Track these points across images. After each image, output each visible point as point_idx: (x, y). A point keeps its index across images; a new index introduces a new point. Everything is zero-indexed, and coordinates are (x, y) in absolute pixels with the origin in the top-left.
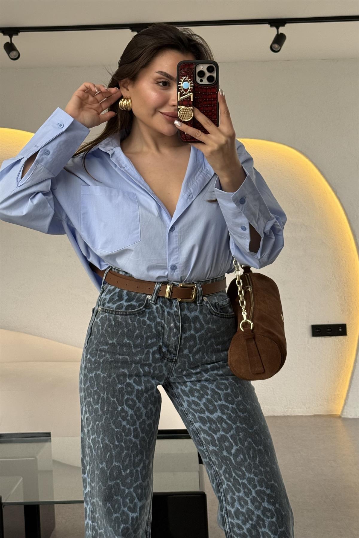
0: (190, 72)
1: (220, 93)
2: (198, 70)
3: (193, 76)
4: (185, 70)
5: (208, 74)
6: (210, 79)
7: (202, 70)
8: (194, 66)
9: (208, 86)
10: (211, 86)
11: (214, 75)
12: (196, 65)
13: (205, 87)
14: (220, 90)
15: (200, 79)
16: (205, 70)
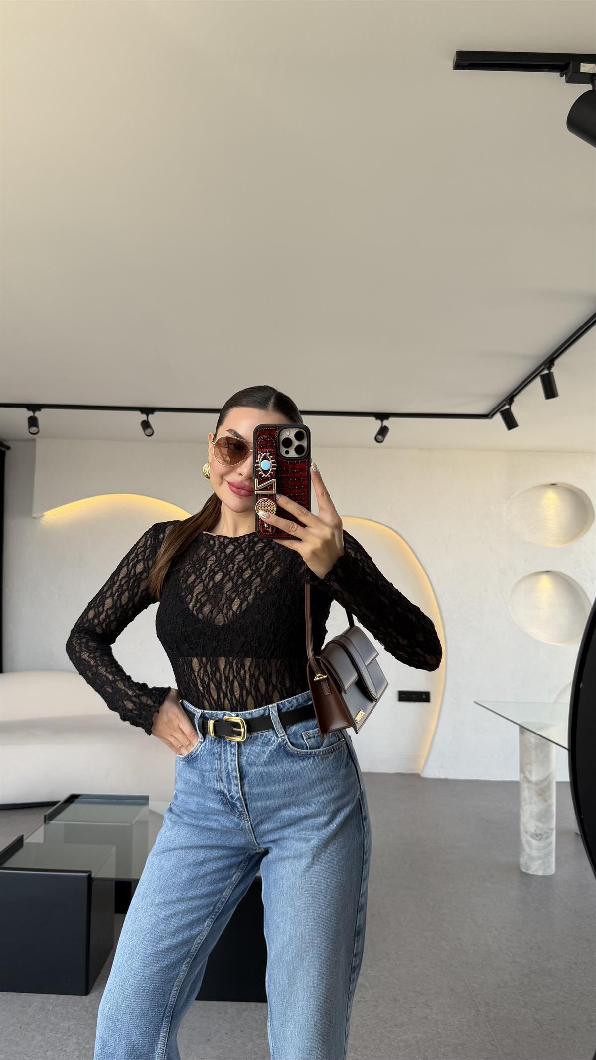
0: (271, 440)
1: (312, 468)
2: (282, 437)
3: (276, 446)
4: (265, 438)
5: (296, 443)
6: (299, 449)
7: (289, 437)
8: (277, 432)
9: (296, 460)
10: (300, 460)
11: (305, 443)
12: (280, 429)
13: (291, 462)
14: (312, 464)
15: (285, 449)
16: (292, 437)
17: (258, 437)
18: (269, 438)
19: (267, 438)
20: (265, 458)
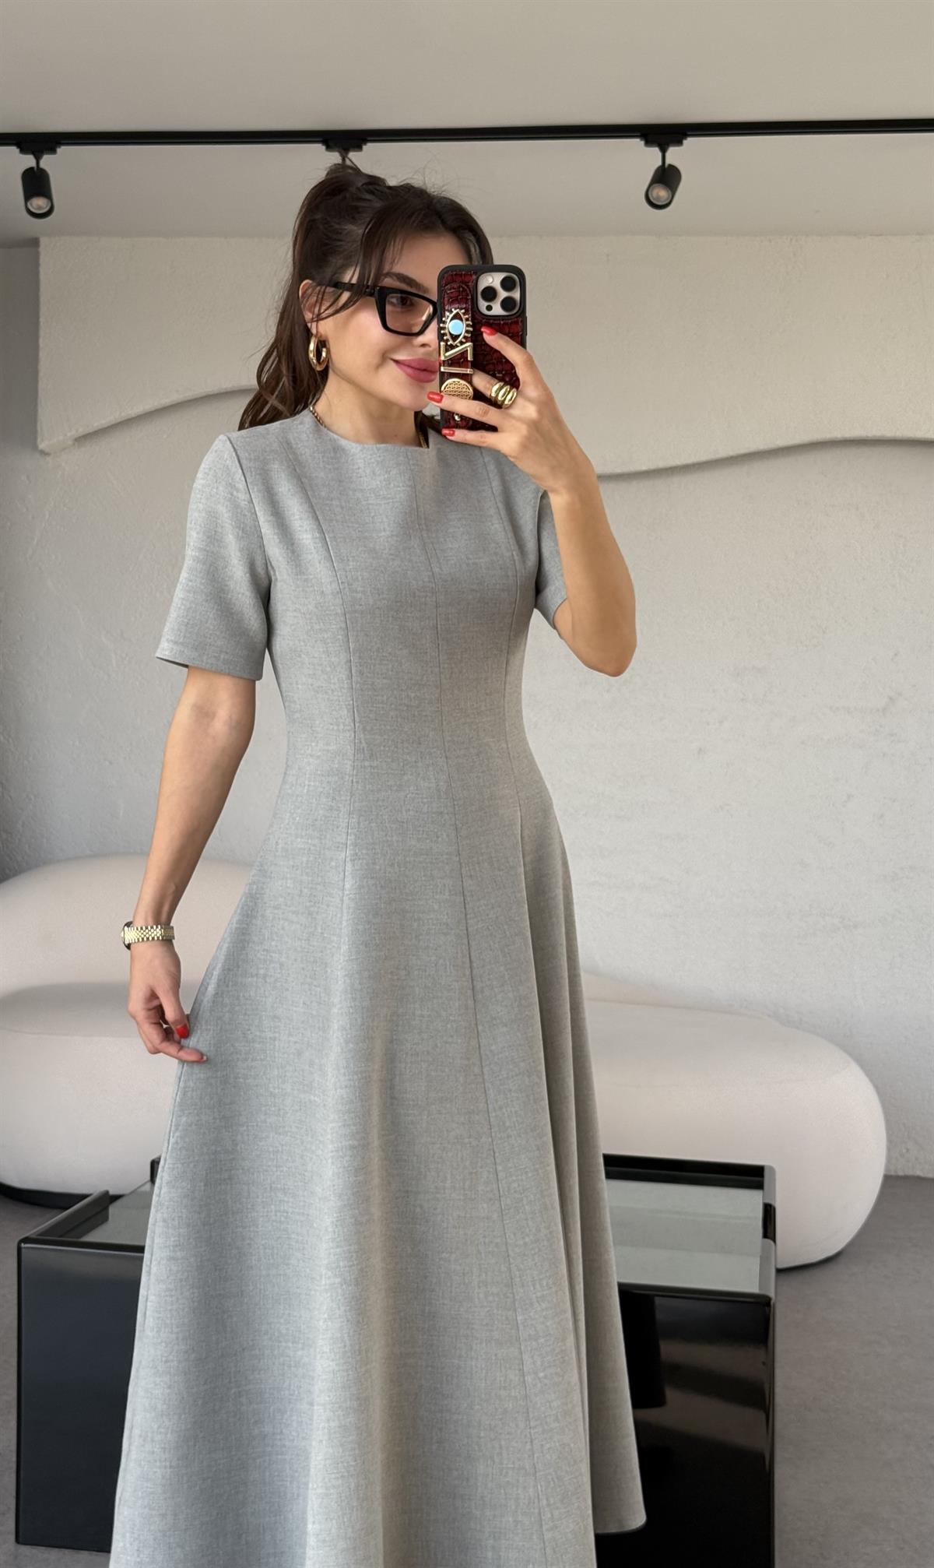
0: (464, 290)
2: (482, 285)
3: (472, 299)
4: (455, 286)
5: (503, 294)
6: (507, 304)
7: (493, 285)
8: (474, 277)
9: (503, 320)
10: (509, 319)
11: (516, 295)
13: (496, 322)
15: (486, 304)
16: (497, 284)
17: (446, 285)
18: (463, 288)
19: (459, 287)
20: (457, 317)
